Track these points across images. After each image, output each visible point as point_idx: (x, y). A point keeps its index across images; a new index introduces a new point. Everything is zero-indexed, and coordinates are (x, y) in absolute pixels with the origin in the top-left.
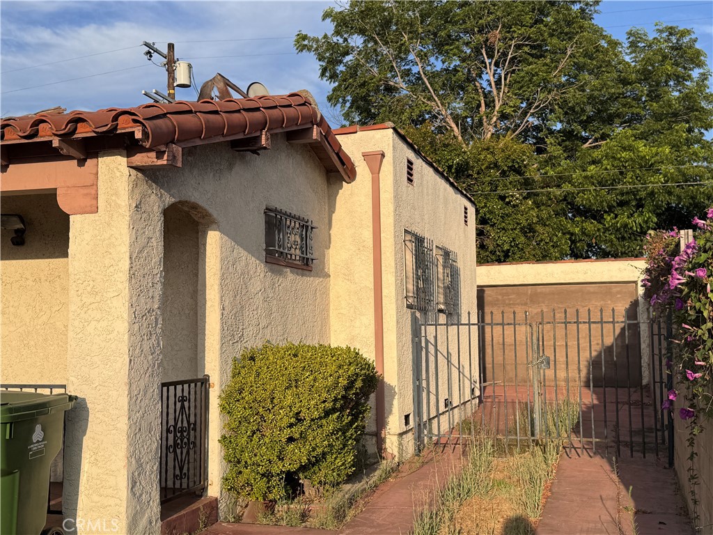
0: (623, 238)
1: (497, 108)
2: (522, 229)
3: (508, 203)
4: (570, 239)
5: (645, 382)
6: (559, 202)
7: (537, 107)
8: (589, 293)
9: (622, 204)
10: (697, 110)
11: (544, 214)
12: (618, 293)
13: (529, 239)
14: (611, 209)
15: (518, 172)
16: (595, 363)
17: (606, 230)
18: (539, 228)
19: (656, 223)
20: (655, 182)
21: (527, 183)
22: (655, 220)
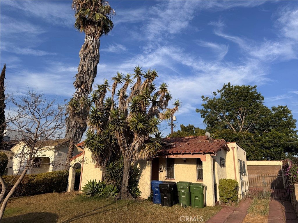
0: (276, 154)
1: (243, 124)
2: (252, 152)
3: (248, 146)
4: (263, 154)
5: (284, 188)
6: (260, 145)
7: (252, 124)
8: (270, 168)
9: (275, 146)
10: (291, 124)
11: (257, 148)
12: (276, 168)
13: (253, 154)
14: (272, 147)
15: (250, 139)
16: (272, 184)
17: (271, 152)
18: (256, 152)
19: (284, 151)
20: (282, 141)
21: (252, 142)
22: (283, 150)
